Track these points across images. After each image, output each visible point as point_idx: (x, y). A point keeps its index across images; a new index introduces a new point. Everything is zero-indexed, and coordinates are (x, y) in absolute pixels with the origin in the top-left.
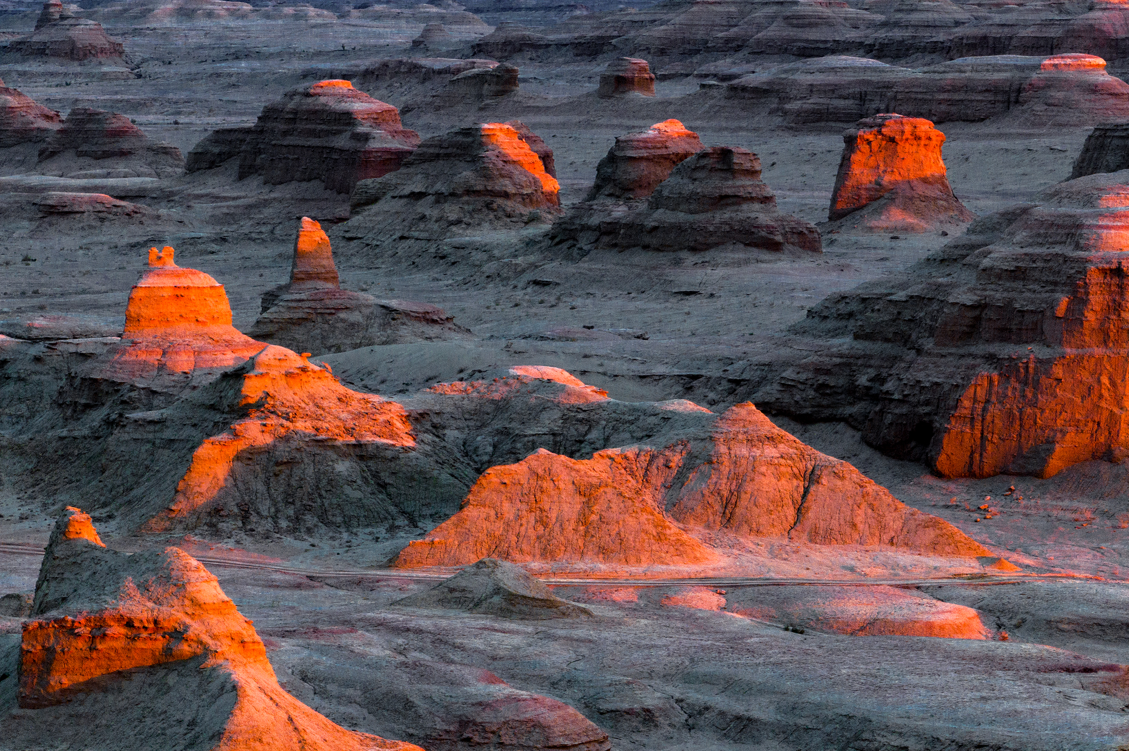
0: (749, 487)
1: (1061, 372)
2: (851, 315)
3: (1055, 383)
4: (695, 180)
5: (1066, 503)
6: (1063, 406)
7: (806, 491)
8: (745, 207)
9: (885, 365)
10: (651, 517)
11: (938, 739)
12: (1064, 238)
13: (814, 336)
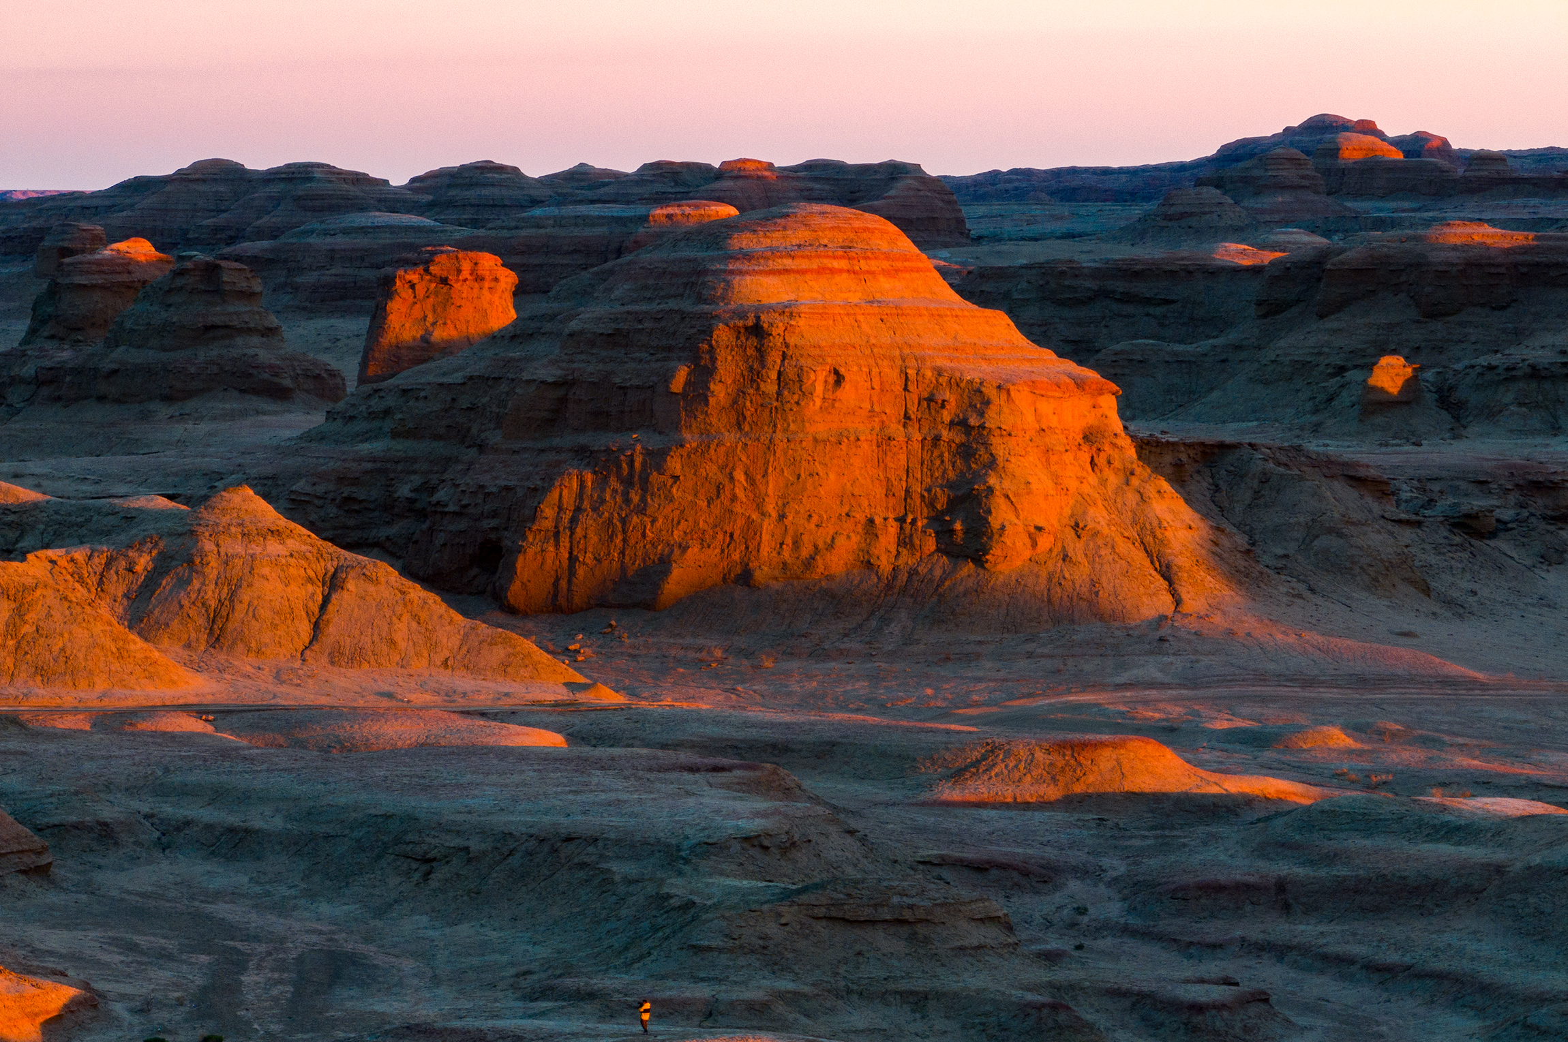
0: (246, 595)
1: (678, 466)
2: (387, 412)
3: (670, 481)
4: (170, 305)
5: (689, 640)
6: (682, 512)
7: (326, 600)
8: (239, 341)
9: (435, 469)
10: (108, 628)
11: (510, 834)
12: (681, 290)
13: (336, 442)
